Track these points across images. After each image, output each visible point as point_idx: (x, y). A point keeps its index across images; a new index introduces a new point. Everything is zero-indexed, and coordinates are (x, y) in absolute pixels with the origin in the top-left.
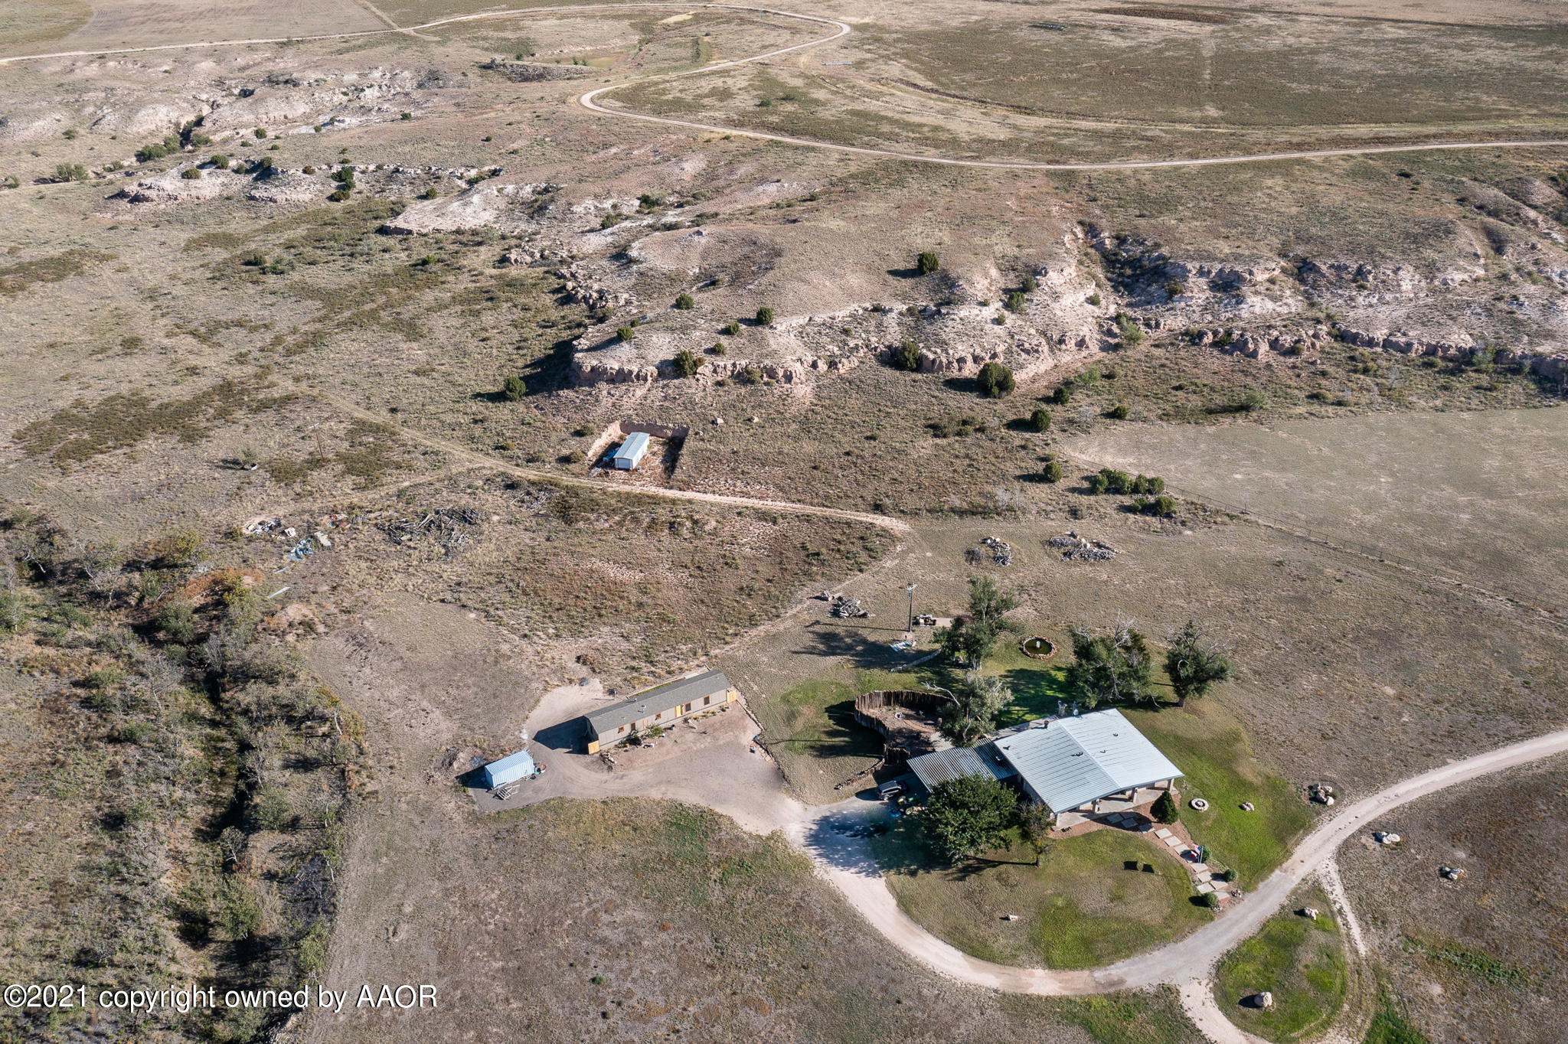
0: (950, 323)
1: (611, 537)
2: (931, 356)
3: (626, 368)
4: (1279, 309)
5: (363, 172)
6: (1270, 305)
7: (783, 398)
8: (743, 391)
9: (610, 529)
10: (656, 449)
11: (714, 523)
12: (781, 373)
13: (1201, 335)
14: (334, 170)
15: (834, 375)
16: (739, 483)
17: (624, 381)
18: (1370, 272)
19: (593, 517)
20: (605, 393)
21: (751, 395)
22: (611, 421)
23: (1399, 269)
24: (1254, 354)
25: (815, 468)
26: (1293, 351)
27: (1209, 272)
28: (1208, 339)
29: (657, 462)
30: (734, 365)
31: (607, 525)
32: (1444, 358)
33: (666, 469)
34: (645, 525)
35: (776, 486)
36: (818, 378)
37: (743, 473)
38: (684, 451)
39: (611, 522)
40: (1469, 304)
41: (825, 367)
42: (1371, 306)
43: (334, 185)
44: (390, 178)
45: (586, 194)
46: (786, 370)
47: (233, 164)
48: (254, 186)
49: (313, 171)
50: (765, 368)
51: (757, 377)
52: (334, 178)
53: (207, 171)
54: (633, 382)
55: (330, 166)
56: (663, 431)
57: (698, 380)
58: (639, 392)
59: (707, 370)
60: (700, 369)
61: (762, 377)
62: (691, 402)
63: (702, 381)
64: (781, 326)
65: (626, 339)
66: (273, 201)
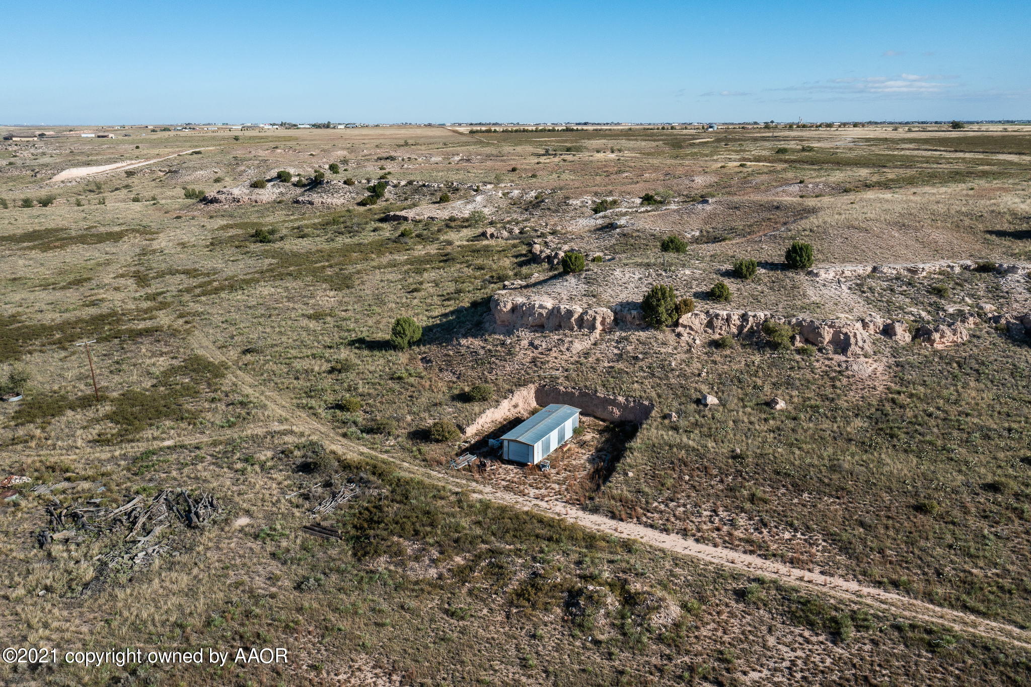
1: (431, 603)
3: (563, 307)
5: (395, 186)
7: (833, 376)
8: (757, 359)
9: (437, 585)
10: (588, 437)
11: (675, 611)
12: (827, 335)
14: (372, 184)
15: (926, 349)
16: (742, 520)
17: (559, 327)
19: (410, 547)
20: (525, 343)
21: (772, 365)
22: (521, 383)
25: (920, 509)
29: (582, 459)
30: (744, 317)
31: (433, 572)
33: (597, 471)
34: (513, 586)
35: (833, 538)
36: (895, 352)
37: (752, 498)
38: (636, 443)
39: (443, 567)
41: (908, 338)
43: (367, 194)
44: (416, 191)
45: (587, 192)
46: (837, 334)
47: (295, 179)
48: (302, 194)
49: (353, 183)
50: (799, 324)
51: (786, 341)
52: (369, 189)
53: (272, 183)
54: (572, 329)
55: (369, 181)
56: (605, 409)
57: (679, 335)
58: (579, 346)
59: (697, 322)
60: (685, 319)
61: (793, 338)
62: (663, 367)
63: (686, 337)
64: (827, 273)
65: (573, 271)
66: (311, 203)
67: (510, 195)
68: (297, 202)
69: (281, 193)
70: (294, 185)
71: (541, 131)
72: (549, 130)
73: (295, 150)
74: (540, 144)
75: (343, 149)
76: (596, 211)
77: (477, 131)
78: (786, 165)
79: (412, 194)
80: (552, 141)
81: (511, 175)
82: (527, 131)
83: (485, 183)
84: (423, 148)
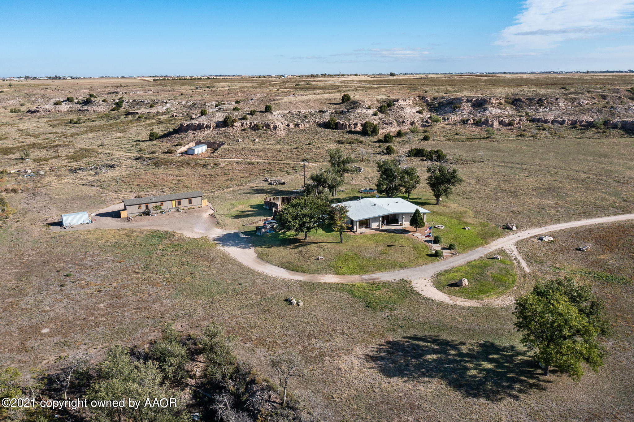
0: (353, 114)
1: (174, 169)
2: (342, 122)
3: (202, 124)
4: (503, 112)
5: (127, 102)
6: (499, 111)
7: (272, 135)
8: (254, 132)
12: (272, 126)
13: (467, 120)
14: (116, 102)
15: (297, 129)
16: (242, 156)
17: (200, 129)
18: (544, 100)
19: (168, 164)
20: (191, 133)
21: (257, 134)
22: (191, 141)
23: (558, 99)
24: (492, 125)
25: (279, 152)
26: (510, 124)
27: (471, 100)
28: (471, 121)
30: (251, 123)
31: (174, 166)
32: (580, 126)
33: (210, 153)
34: (192, 165)
35: (259, 156)
36: (289, 130)
37: (245, 153)
38: (220, 148)
39: (176, 165)
40: (591, 110)
41: (293, 126)
42: (546, 112)
43: (114, 106)
44: (138, 104)
45: (213, 101)
46: (274, 126)
47: (76, 101)
48: (82, 107)
49: (107, 101)
50: (265, 124)
51: (261, 128)
52: (115, 104)
53: (65, 103)
54: (204, 129)
55: (114, 101)
56: (214, 145)
57: (234, 128)
58: (206, 133)
59: (238, 125)
60: (235, 124)
61: (263, 128)
62: (229, 135)
63: (235, 129)
64: (275, 113)
65: (204, 114)
66: (88, 111)
67: (181, 104)
68: (80, 110)
69: (70, 107)
70: (76, 103)
71: (194, 79)
72: (198, 79)
73: (58, 90)
74: (194, 85)
75: (86, 89)
76: (216, 106)
77: (158, 80)
78: (294, 90)
79: (136, 105)
80: (200, 84)
81: (181, 97)
82: (186, 79)
83: (169, 100)
84: (131, 87)
